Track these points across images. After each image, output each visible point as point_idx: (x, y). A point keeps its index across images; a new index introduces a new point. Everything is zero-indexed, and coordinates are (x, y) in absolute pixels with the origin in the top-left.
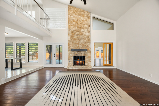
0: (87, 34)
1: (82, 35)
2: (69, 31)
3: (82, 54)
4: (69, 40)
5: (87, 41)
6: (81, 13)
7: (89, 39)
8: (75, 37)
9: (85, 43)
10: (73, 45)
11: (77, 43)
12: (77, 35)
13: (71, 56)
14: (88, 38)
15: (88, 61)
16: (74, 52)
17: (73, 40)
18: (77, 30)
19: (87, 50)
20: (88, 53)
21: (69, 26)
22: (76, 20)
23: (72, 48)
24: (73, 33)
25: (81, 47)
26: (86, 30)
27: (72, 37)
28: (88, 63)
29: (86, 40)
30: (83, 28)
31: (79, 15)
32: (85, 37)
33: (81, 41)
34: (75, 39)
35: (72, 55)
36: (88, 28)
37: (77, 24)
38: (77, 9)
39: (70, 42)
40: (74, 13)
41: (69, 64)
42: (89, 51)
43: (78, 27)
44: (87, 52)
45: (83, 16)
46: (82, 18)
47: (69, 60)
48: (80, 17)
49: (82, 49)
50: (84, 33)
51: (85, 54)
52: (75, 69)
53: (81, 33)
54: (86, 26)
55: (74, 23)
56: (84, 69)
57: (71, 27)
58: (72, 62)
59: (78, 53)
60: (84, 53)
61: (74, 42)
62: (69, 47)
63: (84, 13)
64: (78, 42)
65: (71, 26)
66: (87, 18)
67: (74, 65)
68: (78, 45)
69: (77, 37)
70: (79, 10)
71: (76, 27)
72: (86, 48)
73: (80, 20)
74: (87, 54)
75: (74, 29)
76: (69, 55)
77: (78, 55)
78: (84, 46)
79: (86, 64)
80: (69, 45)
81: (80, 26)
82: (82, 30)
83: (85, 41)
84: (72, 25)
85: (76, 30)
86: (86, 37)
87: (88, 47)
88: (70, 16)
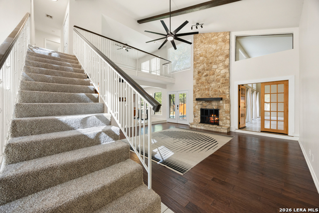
0: (222, 71)
1: (213, 74)
2: (194, 72)
3: (214, 106)
4: (194, 86)
5: (222, 84)
6: (212, 39)
7: (226, 80)
8: (203, 79)
9: (219, 87)
10: (199, 92)
11: (206, 89)
12: (206, 75)
13: (197, 108)
14: (225, 77)
15: (224, 118)
16: (201, 103)
17: (199, 85)
18: (206, 69)
19: (221, 99)
20: (225, 105)
21: (195, 64)
22: (204, 54)
23: (198, 96)
24: (200, 74)
25: (211, 94)
26: (221, 64)
27: (198, 80)
28: (225, 121)
29: (221, 81)
30: (216, 63)
31: (209, 42)
32: (218, 77)
33: (212, 85)
34: (202, 83)
35: (199, 106)
36: (225, 61)
37: (205, 59)
38: (206, 35)
39: (195, 88)
40: (202, 42)
41: (194, 120)
42: (226, 101)
43: (207, 64)
44: (223, 103)
45: (216, 43)
46: (214, 47)
47: (194, 114)
48: (210, 46)
49: (213, 97)
50: (218, 71)
51: (219, 106)
52: (199, 128)
53: (212, 72)
54: (221, 58)
55: (201, 58)
56: (213, 130)
57: (198, 65)
58: (198, 119)
59: (208, 104)
60: (217, 104)
61: (202, 87)
62: (195, 96)
63: (217, 37)
64: (207, 87)
65: (198, 63)
66: (223, 43)
67: (201, 122)
68: (207, 92)
69: (206, 80)
70: (210, 35)
71: (205, 64)
72: (220, 95)
73: (211, 50)
74: (223, 107)
75: (201, 68)
76: (194, 107)
77: (207, 108)
78: (217, 92)
79: (220, 123)
80: (194, 92)
81: (210, 61)
82: (214, 67)
83: (219, 83)
84: (199, 61)
85: (204, 69)
86: (220, 77)
87: (224, 93)
88: (195, 49)
